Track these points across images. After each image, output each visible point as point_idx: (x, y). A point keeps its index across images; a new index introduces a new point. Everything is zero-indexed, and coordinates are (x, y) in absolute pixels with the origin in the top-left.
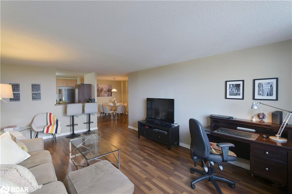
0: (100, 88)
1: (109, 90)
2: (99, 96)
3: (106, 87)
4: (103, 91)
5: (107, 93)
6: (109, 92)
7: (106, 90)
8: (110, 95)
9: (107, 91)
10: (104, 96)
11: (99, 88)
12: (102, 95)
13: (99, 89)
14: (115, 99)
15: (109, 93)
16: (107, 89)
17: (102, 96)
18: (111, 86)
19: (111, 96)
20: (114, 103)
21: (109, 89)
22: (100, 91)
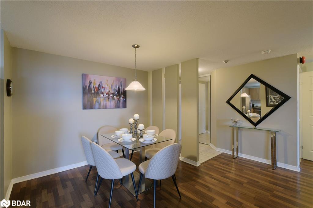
0: (95, 83)
1: (118, 91)
2: (92, 107)
3: (110, 83)
4: (103, 93)
5: (113, 99)
6: (120, 96)
7: (112, 92)
8: (121, 105)
9: (113, 94)
10: (105, 107)
11: (90, 83)
12: (100, 105)
13: (92, 86)
14: (137, 116)
15: (119, 100)
16: (114, 87)
17: (99, 108)
18: (125, 80)
19: (125, 106)
20: (133, 129)
21: (119, 89)
22: (93, 92)
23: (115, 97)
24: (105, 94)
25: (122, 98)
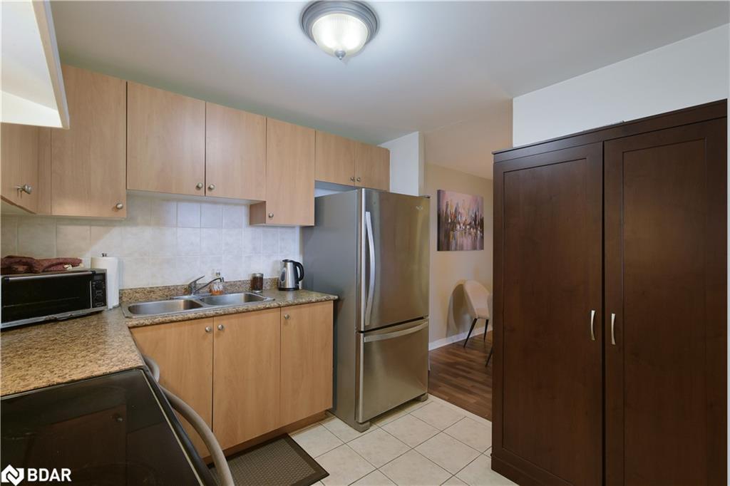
0: (452, 207)
1: (475, 220)
2: (448, 249)
3: (467, 204)
4: (459, 224)
5: (470, 234)
6: (477, 229)
7: (468, 221)
8: (478, 244)
9: (470, 224)
10: (462, 248)
11: (447, 206)
12: (457, 244)
13: (449, 211)
15: (476, 234)
16: (471, 213)
18: (482, 199)
19: (482, 246)
21: (476, 216)
22: (450, 221)
23: (472, 229)
24: (462, 225)
25: (479, 232)
